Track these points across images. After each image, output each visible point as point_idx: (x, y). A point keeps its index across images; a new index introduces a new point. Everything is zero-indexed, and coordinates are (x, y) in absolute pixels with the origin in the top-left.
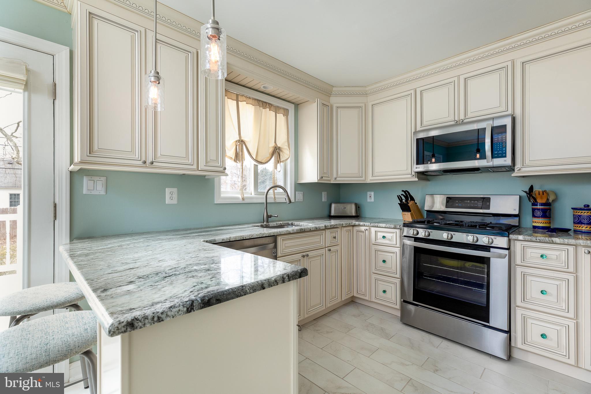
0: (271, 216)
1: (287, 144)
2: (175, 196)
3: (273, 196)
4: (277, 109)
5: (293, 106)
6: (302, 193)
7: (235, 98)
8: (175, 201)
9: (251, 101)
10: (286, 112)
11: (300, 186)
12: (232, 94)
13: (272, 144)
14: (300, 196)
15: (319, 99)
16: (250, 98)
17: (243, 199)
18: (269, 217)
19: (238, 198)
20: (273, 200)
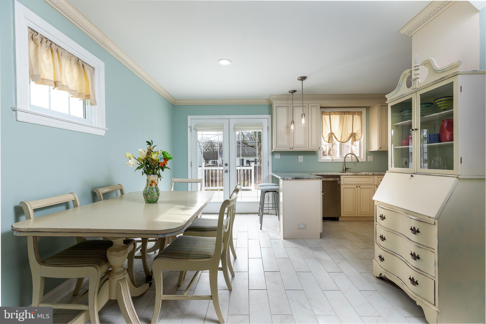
0: (347, 169)
1: (360, 130)
2: (302, 159)
3: (351, 159)
4: (353, 113)
5: (365, 109)
6: (373, 156)
7: (329, 114)
8: (302, 161)
9: (337, 113)
10: (360, 113)
11: (370, 153)
12: (327, 113)
13: (351, 132)
14: (370, 158)
15: (379, 104)
16: (337, 112)
17: (333, 160)
18: (346, 169)
19: (330, 160)
20: (351, 160)
